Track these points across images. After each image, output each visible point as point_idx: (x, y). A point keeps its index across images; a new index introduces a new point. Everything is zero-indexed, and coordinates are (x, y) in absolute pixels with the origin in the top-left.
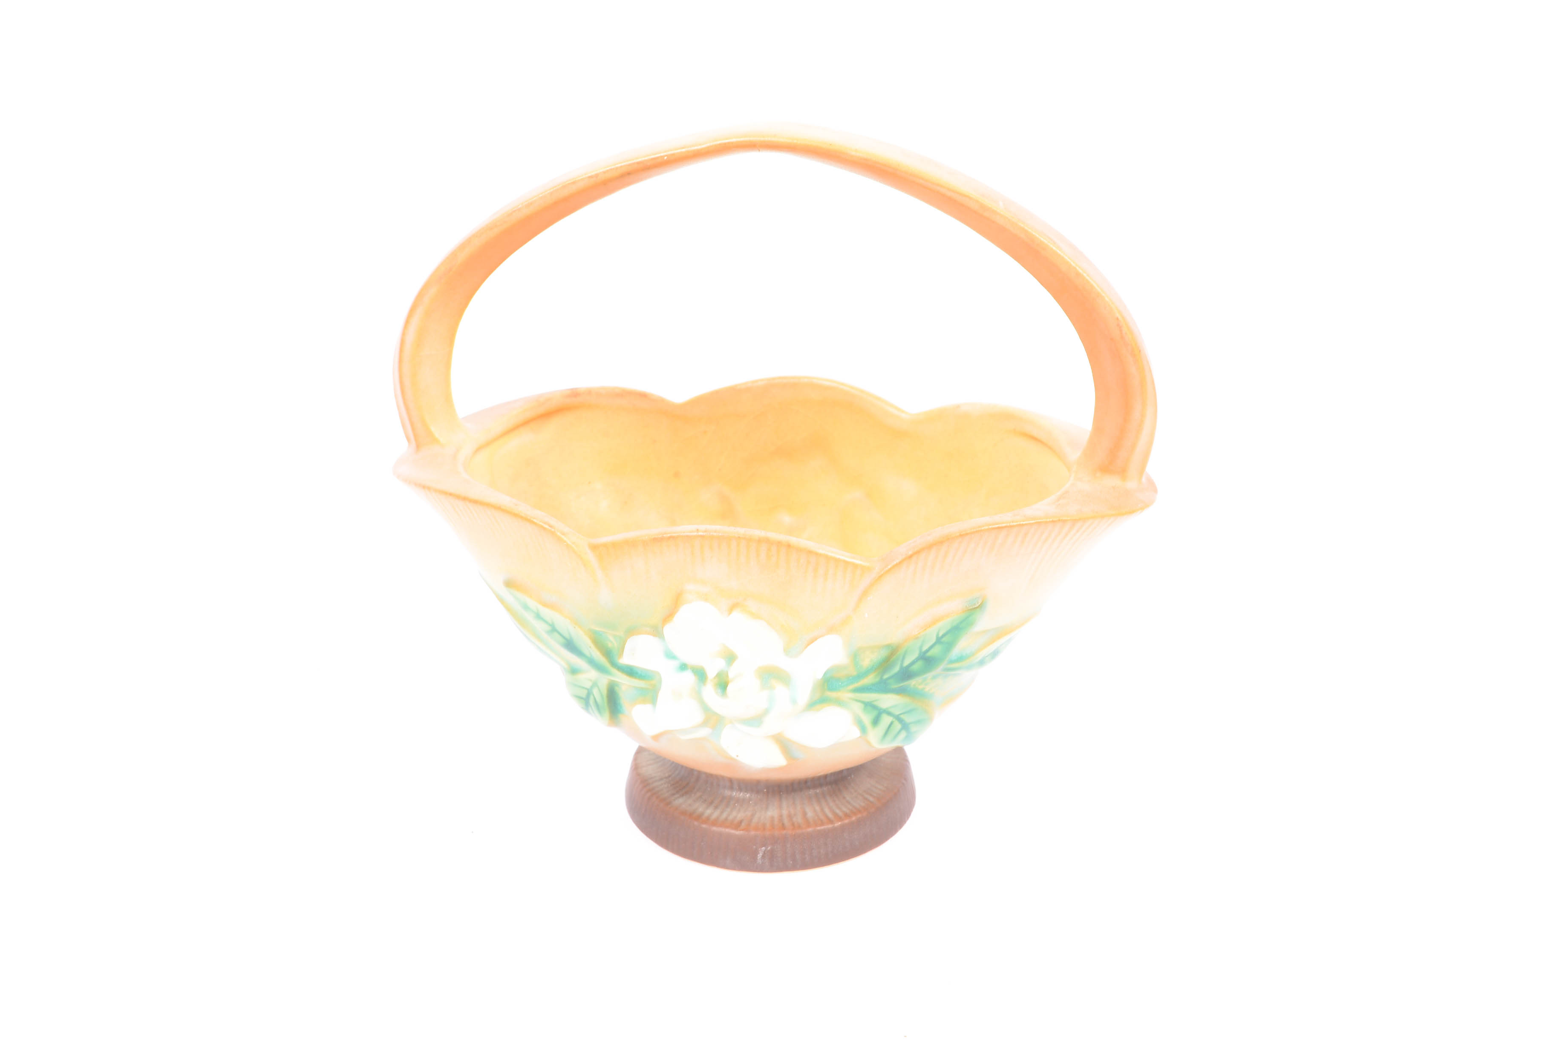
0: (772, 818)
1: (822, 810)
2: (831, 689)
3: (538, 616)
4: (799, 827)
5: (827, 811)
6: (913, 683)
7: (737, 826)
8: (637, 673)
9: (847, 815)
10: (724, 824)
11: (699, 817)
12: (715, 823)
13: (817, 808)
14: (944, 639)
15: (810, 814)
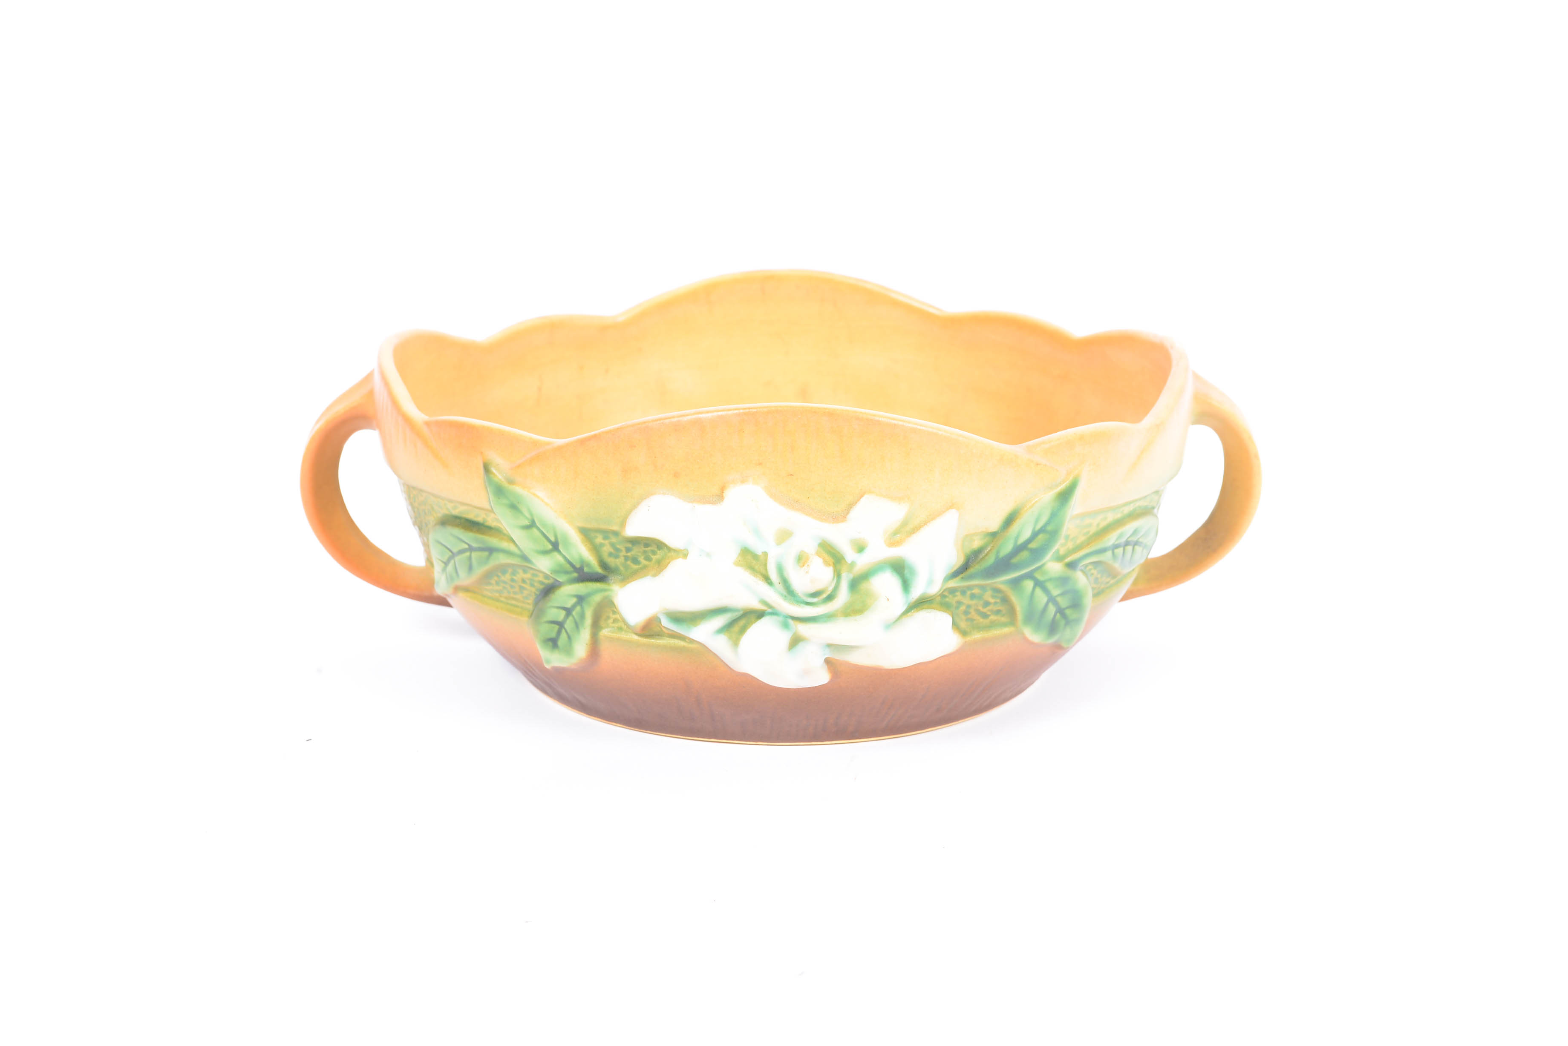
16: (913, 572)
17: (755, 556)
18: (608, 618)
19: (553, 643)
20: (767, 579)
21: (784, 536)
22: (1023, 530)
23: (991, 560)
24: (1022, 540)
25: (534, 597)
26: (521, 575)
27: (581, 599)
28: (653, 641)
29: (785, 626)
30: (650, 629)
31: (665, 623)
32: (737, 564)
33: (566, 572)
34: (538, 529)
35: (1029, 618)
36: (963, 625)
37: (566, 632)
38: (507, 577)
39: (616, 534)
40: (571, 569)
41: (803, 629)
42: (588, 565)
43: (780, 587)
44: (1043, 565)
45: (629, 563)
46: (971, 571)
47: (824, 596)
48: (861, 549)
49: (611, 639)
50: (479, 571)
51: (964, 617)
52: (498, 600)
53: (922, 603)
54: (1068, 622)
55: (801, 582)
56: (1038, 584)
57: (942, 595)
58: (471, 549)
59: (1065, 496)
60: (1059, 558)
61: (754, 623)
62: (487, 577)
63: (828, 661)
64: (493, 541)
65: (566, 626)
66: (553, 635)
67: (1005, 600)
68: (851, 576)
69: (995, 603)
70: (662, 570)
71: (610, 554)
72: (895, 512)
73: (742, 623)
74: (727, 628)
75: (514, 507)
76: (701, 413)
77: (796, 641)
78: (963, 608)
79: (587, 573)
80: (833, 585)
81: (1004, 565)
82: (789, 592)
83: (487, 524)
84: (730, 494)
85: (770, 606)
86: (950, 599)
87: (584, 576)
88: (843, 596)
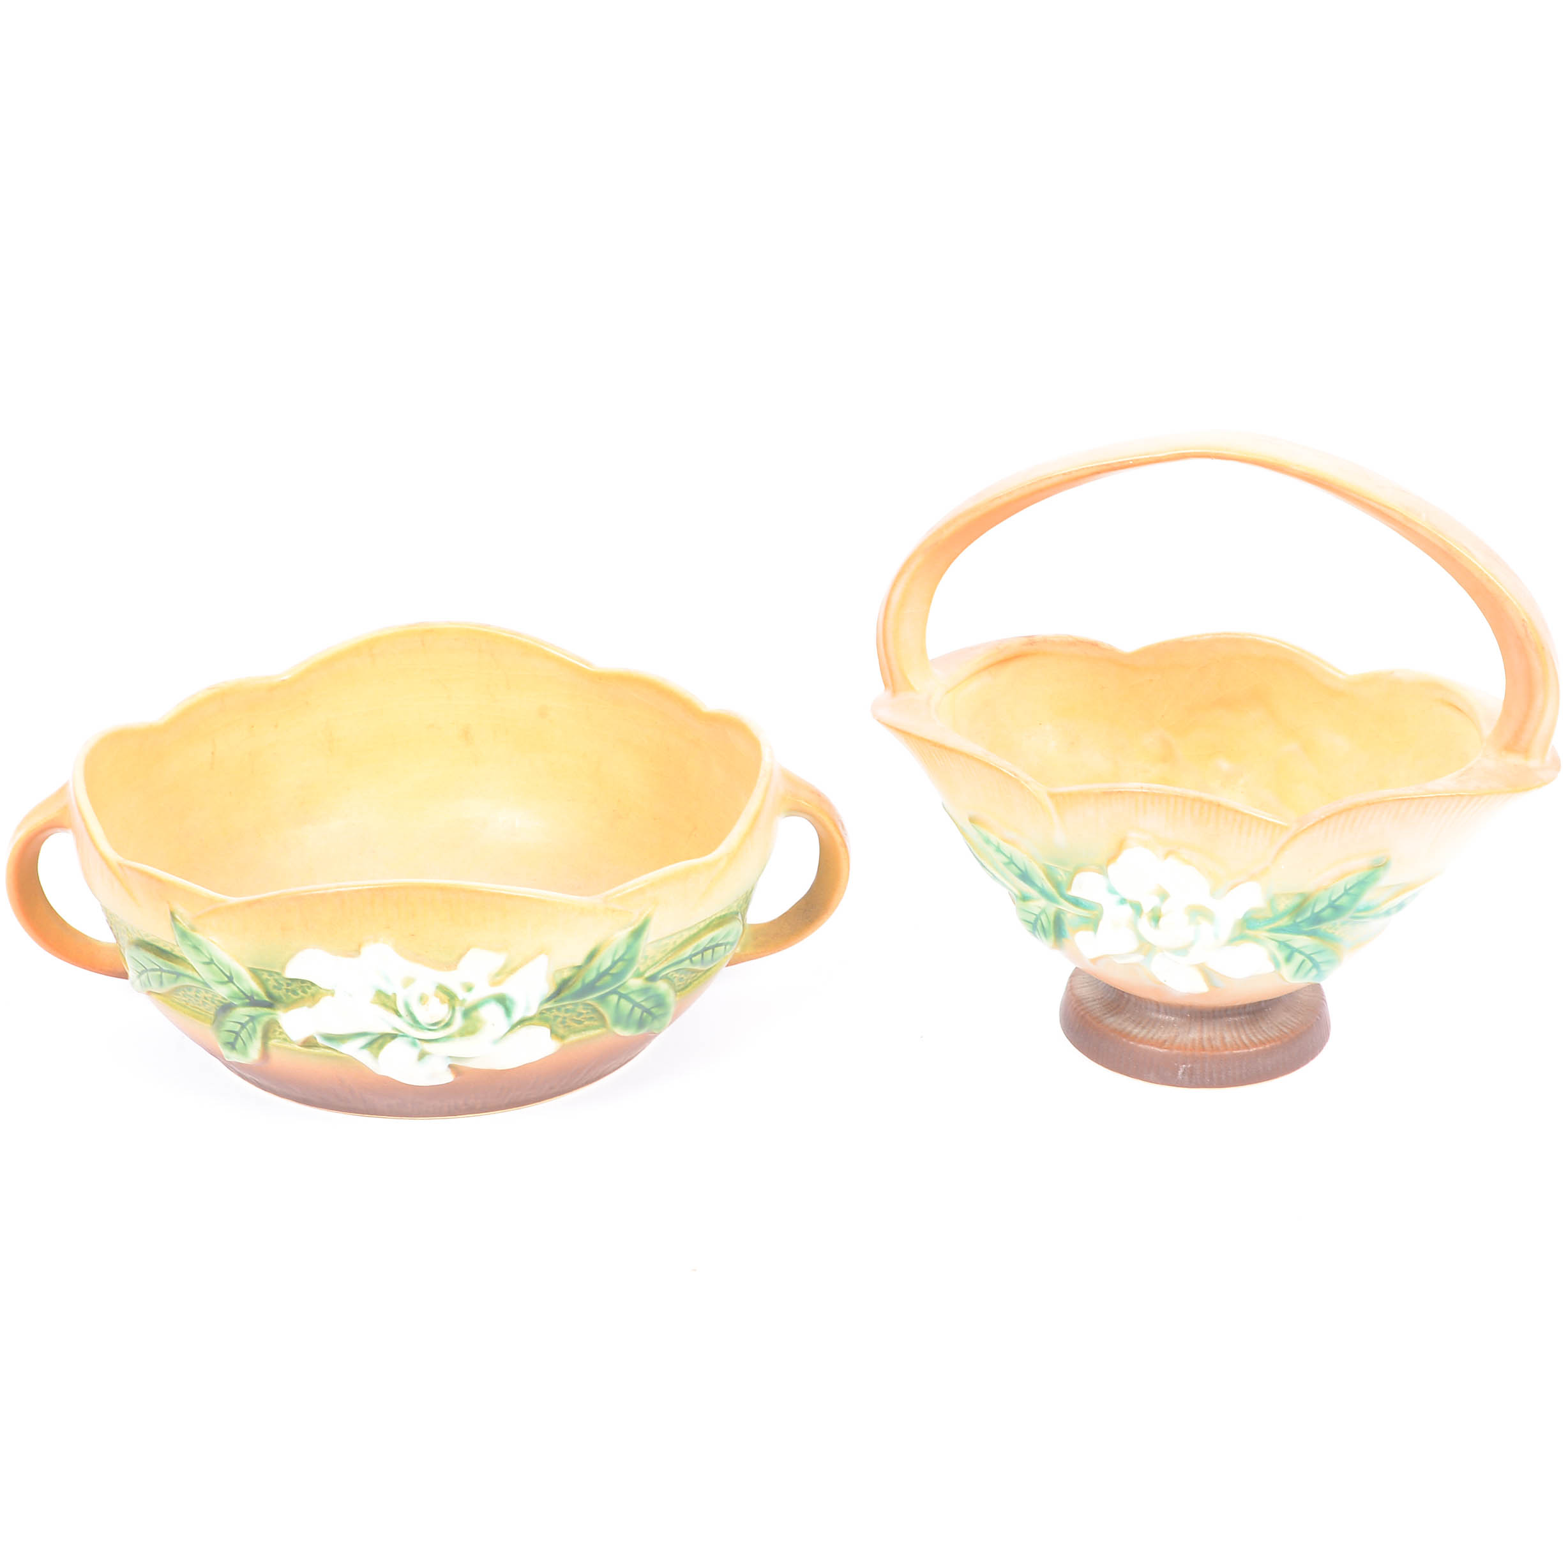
0: (1194, 1040)
1: (1240, 1037)
2: (1249, 928)
3: (998, 850)
4: (1218, 1049)
5: (1243, 1037)
6: (1323, 927)
7: (1161, 1045)
8: (1082, 904)
9: (1262, 1043)
10: (1149, 1042)
11: (1128, 1035)
12: (1141, 1041)
13: (1235, 1034)
14: (1351, 891)
15: (1228, 1039)
16: (512, 1002)
17: (387, 996)
18: (275, 1031)
19: (232, 1045)
20: (397, 1012)
21: (408, 982)
22: (604, 961)
23: (578, 986)
24: (602, 970)
25: (215, 1010)
26: (202, 994)
27: (252, 1018)
28: (311, 1050)
29: (414, 1044)
30: (309, 1043)
31: (320, 1041)
32: (373, 1002)
33: (240, 999)
34: (216, 965)
35: (618, 1021)
36: (561, 1031)
37: (242, 1039)
38: (192, 993)
39: (278, 974)
40: (244, 996)
41: (427, 1047)
42: (257, 995)
43: (408, 1019)
44: (625, 983)
45: (290, 994)
46: (562, 995)
47: (443, 1024)
48: (469, 989)
49: (278, 1047)
50: (168, 987)
51: (561, 1026)
52: (185, 1007)
53: (522, 1022)
54: (655, 1017)
55: (425, 1015)
56: (621, 996)
57: (541, 1013)
58: (161, 970)
59: (637, 934)
60: (639, 975)
61: (390, 1041)
62: (175, 991)
63: (450, 1066)
64: (180, 968)
65: (242, 1035)
66: (232, 1040)
67: (595, 1010)
68: (463, 1008)
69: (587, 1013)
70: (314, 1005)
71: (275, 987)
72: (497, 960)
73: (380, 1041)
74: (369, 1045)
75: (195, 948)
76: (341, 887)
77: (422, 1055)
78: (560, 1020)
79: (256, 1001)
80: (449, 1016)
81: (589, 988)
82: (415, 1022)
83: (174, 953)
84: (365, 950)
85: (401, 1032)
86: (548, 1015)
87: (253, 1002)
88: (458, 1022)
